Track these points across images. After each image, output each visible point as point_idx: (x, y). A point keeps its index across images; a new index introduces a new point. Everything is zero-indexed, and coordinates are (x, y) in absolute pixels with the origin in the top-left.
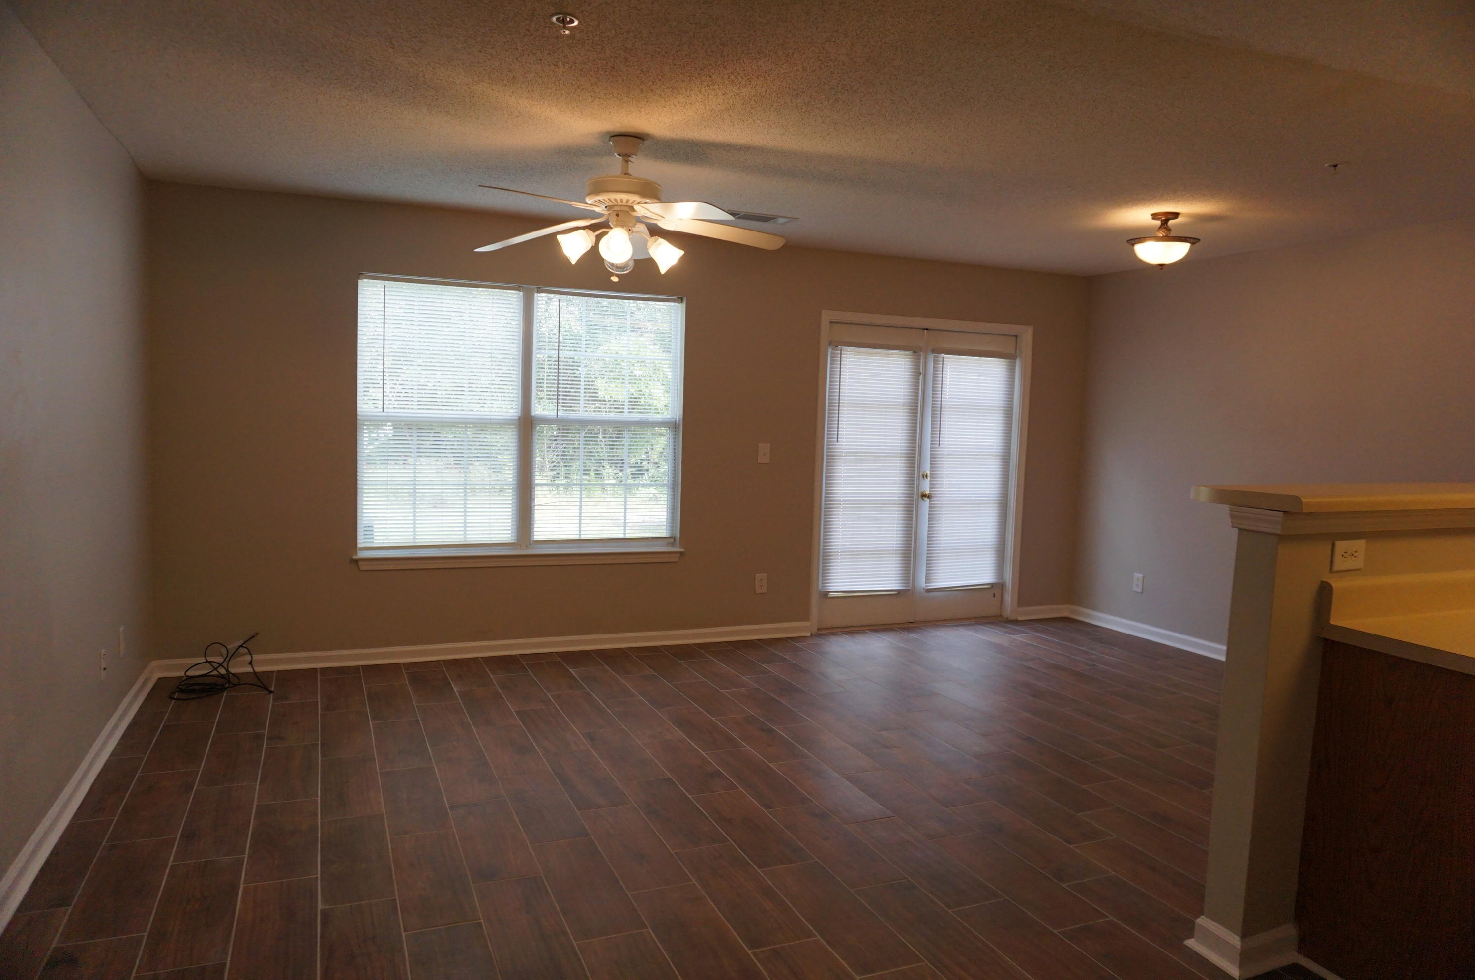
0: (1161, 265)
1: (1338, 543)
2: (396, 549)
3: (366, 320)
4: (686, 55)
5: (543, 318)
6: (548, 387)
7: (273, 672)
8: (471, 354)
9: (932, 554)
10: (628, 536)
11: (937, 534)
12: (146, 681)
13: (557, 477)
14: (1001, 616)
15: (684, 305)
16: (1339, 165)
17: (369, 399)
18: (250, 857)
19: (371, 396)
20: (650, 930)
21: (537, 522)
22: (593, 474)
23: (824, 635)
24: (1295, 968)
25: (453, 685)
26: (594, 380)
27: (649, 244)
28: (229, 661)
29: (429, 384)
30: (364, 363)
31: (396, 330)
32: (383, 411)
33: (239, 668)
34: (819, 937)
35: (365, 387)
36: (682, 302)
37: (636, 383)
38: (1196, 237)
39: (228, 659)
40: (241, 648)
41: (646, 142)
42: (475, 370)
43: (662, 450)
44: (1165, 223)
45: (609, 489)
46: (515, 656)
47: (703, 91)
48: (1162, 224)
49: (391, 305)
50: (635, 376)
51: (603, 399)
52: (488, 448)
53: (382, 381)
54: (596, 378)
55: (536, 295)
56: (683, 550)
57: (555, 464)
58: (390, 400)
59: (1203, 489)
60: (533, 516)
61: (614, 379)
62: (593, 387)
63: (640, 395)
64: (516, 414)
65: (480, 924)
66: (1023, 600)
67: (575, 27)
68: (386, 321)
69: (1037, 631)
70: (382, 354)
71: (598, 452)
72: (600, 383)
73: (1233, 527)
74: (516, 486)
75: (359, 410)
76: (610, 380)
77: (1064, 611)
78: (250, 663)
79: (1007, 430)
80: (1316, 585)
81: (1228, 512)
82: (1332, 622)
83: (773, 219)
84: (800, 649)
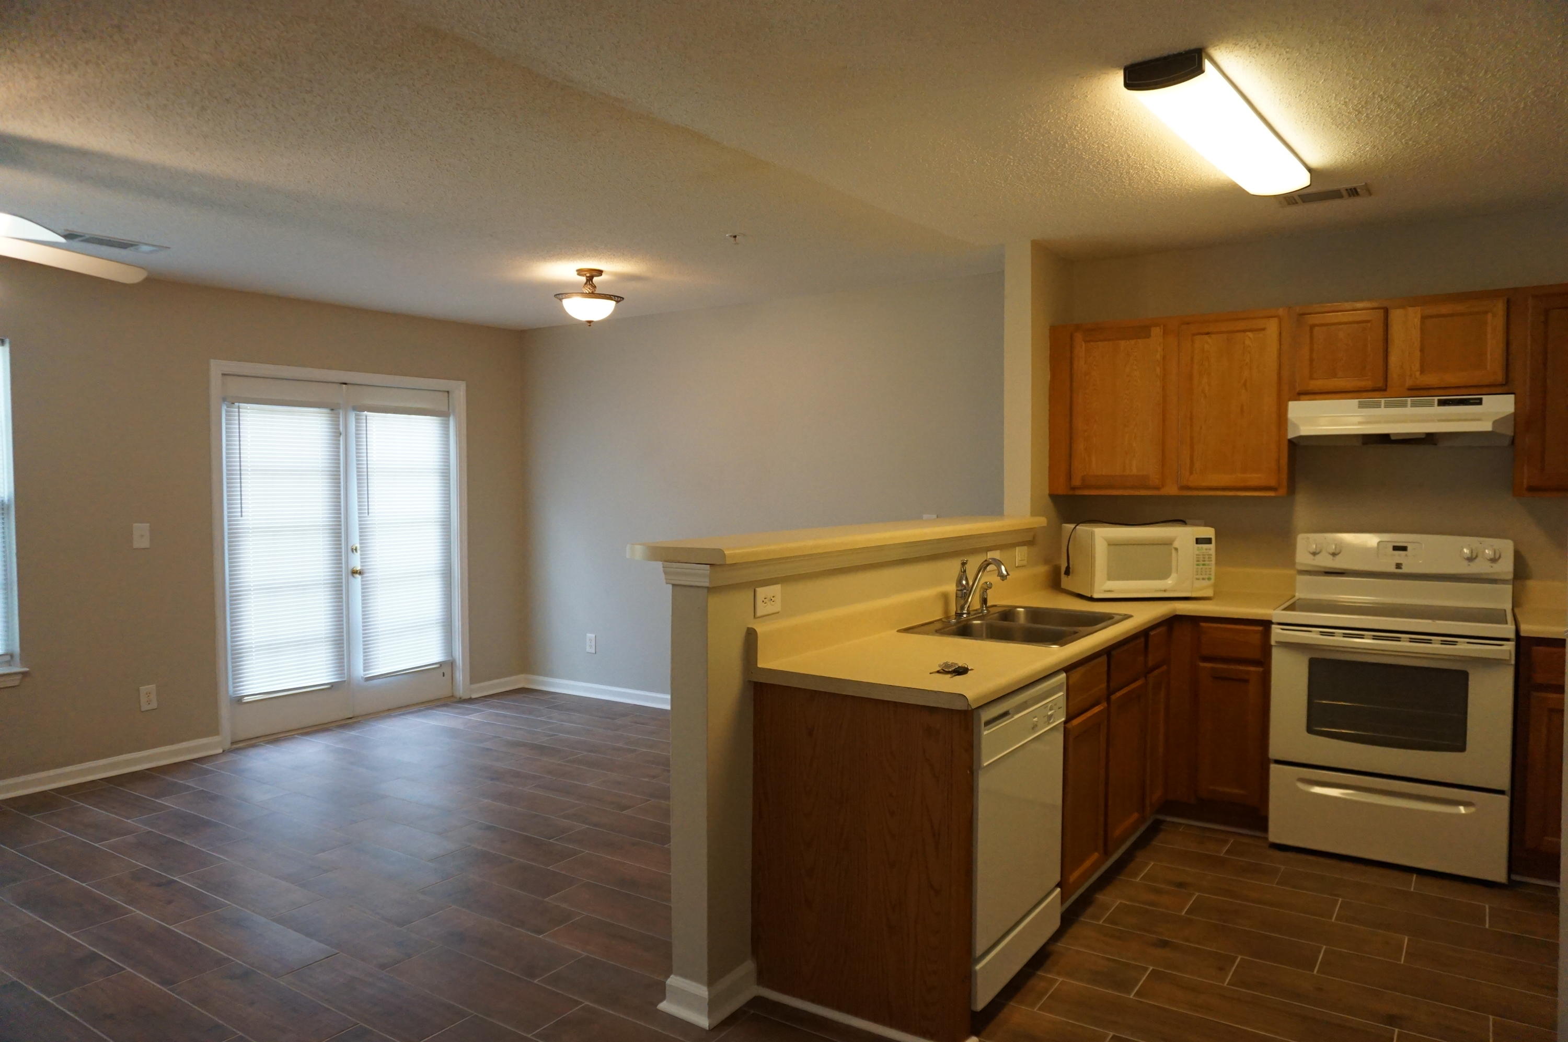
0: (590, 322)
1: (759, 590)
9: (369, 637)
11: (374, 614)
14: (453, 696)
15: (7, 348)
23: (240, 749)
24: (757, 1001)
36: (4, 343)
38: (620, 296)
44: (590, 279)
48: (587, 280)
56: (26, 667)
59: (638, 547)
66: (475, 677)
69: (493, 707)
73: (667, 583)
77: (521, 681)
79: (445, 494)
80: (745, 630)
81: (661, 569)
82: (759, 665)
83: (132, 245)
84: (207, 772)
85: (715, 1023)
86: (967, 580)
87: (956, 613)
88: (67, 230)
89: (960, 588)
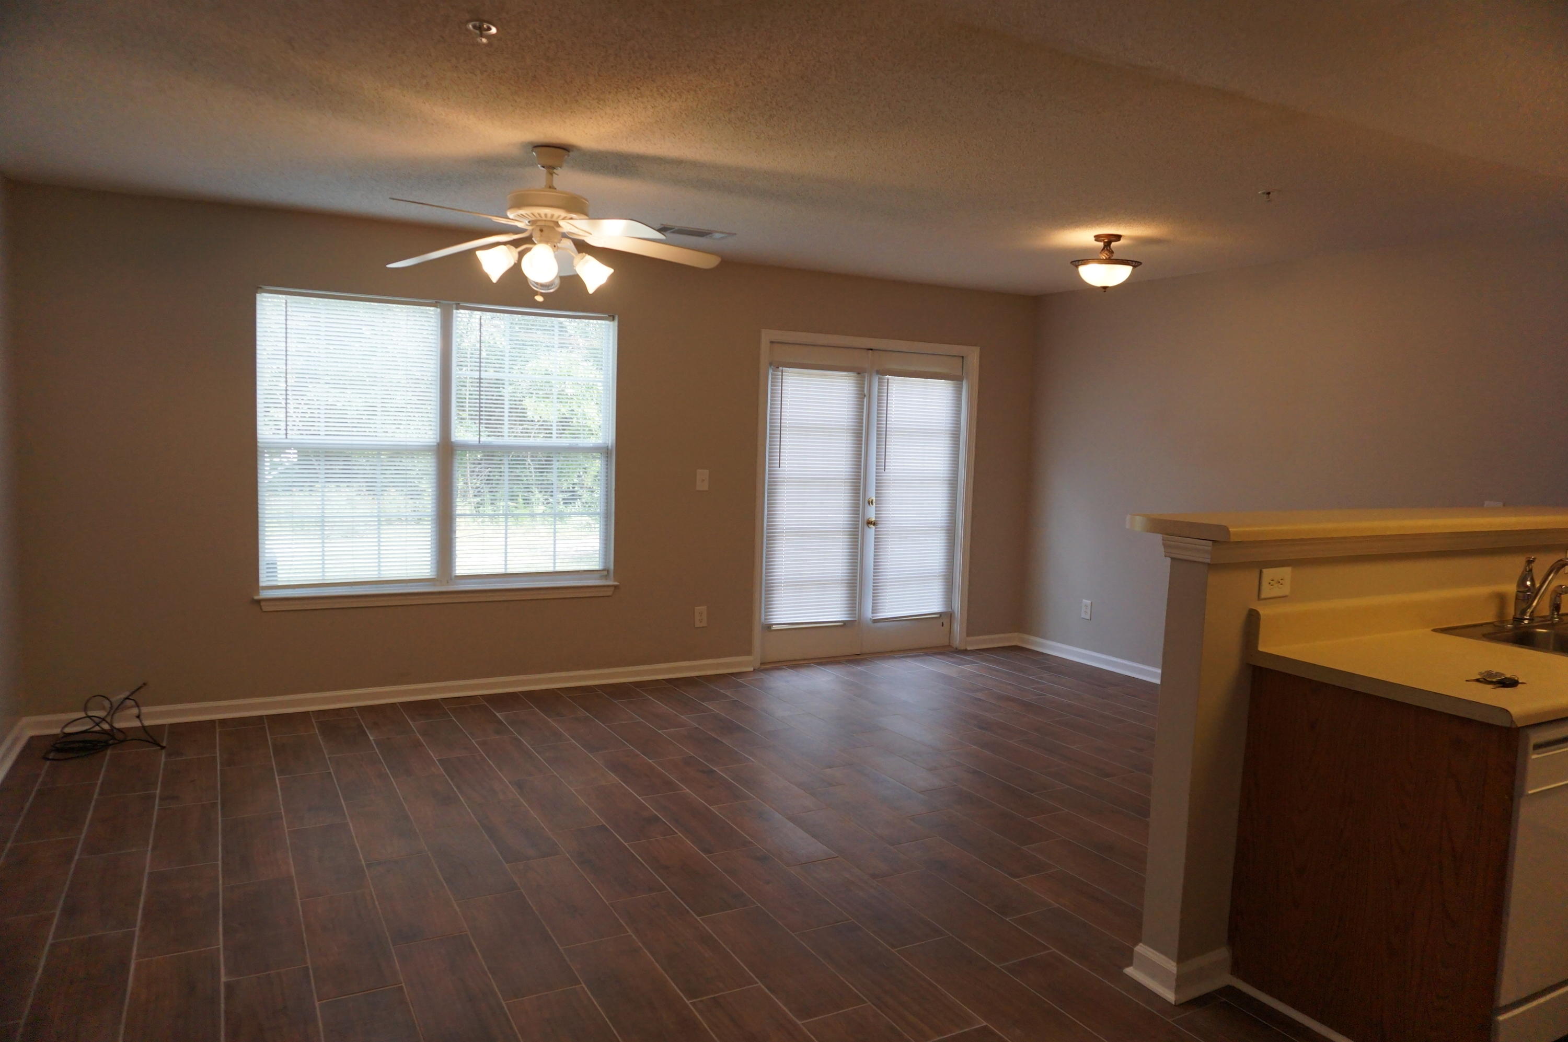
0: (1105, 288)
1: (1264, 570)
2: (303, 588)
3: (266, 334)
4: (612, 67)
5: (465, 332)
6: (470, 407)
7: (163, 726)
8: (384, 371)
9: (878, 583)
10: (558, 569)
11: (884, 562)
12: (16, 740)
13: (479, 505)
14: (949, 646)
15: (616, 323)
16: (1271, 193)
17: (271, 420)
18: (143, 929)
19: (272, 416)
20: (584, 986)
21: (458, 556)
22: (520, 500)
23: (767, 670)
24: (1229, 991)
25: (369, 734)
26: (521, 399)
27: (575, 261)
28: (113, 715)
29: (338, 404)
30: (263, 381)
31: (299, 345)
32: (286, 438)
33: (126, 721)
34: (760, 984)
35: (265, 407)
36: (613, 319)
37: (567, 402)
38: (1138, 260)
39: (112, 713)
40: (127, 700)
41: (571, 154)
42: (390, 389)
43: (596, 474)
44: (1107, 245)
45: (538, 519)
46: (437, 700)
47: (631, 103)
48: (1105, 246)
49: (294, 318)
50: (567, 395)
51: (532, 419)
52: (404, 472)
53: (284, 401)
54: (524, 397)
55: (455, 311)
56: (616, 583)
57: (479, 490)
58: (294, 421)
59: (1138, 519)
60: (454, 549)
61: (543, 398)
62: (520, 407)
63: (572, 414)
64: (434, 440)
65: (401, 988)
66: (971, 631)
67: (493, 35)
68: (288, 335)
69: (986, 661)
70: (284, 371)
71: (525, 476)
72: (527, 403)
73: (1165, 556)
74: (435, 517)
75: (259, 436)
76: (539, 400)
77: (1013, 639)
78: (138, 717)
79: (954, 454)
80: (1245, 613)
81: (1161, 542)
82: (1261, 649)
83: (710, 233)
84: (742, 686)
85: (1184, 999)
86: (1532, 581)
87: (1514, 618)
88: (662, 224)
89: (1522, 589)
